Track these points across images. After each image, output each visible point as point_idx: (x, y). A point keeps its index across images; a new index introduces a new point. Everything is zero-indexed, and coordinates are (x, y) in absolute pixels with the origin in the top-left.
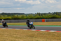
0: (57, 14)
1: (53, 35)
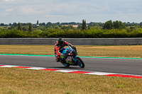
1: (10, 75)
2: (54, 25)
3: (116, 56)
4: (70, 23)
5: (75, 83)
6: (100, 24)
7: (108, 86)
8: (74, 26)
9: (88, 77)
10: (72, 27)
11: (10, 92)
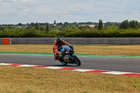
0: (37, 28)
1: (28, 74)
2: (71, 24)
3: (133, 55)
4: (87, 23)
5: (92, 82)
6: (116, 24)
7: (125, 85)
8: (90, 26)
9: (105, 77)
10: (88, 27)
11: (28, 92)
